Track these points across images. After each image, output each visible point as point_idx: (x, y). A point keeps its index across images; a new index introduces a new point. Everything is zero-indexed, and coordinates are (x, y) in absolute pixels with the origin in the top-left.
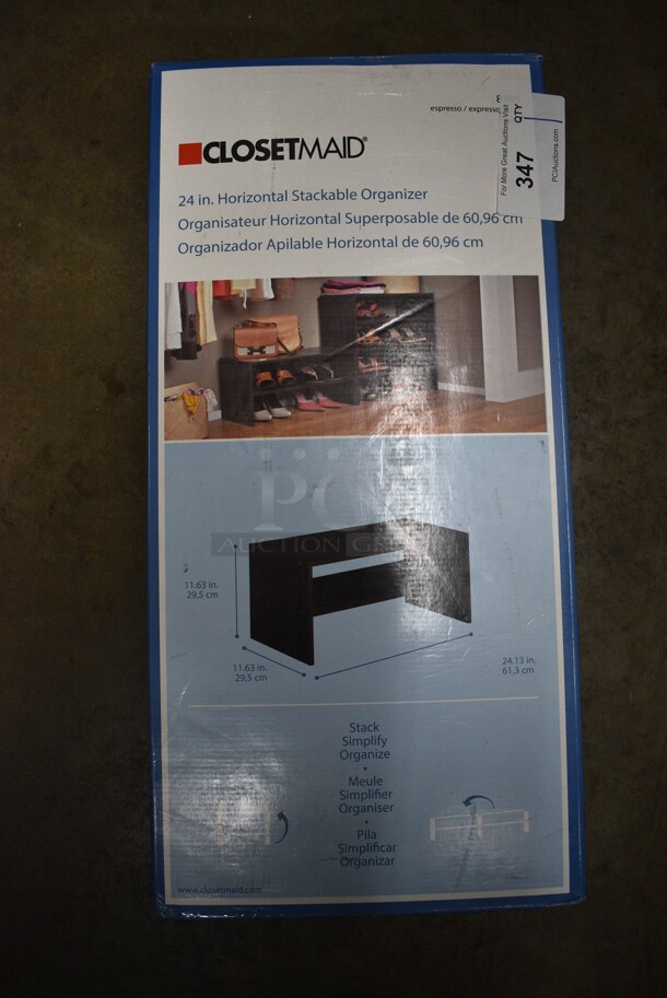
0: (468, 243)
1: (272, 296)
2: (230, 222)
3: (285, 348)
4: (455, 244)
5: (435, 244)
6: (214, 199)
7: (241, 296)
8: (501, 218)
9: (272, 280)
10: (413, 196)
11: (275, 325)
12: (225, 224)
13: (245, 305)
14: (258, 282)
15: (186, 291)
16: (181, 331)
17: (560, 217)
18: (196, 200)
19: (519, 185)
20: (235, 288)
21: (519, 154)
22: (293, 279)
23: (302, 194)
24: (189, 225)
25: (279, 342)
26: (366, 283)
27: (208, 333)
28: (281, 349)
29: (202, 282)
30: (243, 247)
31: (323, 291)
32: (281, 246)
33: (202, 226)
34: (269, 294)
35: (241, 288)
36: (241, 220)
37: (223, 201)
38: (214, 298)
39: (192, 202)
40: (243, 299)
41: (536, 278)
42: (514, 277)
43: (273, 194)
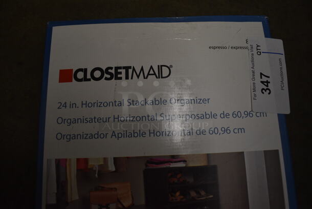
0: (236, 131)
1: (114, 169)
2: (88, 120)
3: (122, 205)
4: (228, 131)
5: (216, 132)
6: (79, 104)
7: (94, 169)
8: (254, 114)
9: (114, 158)
10: (201, 102)
11: (116, 189)
12: (85, 121)
13: (96, 175)
14: (105, 160)
15: (60, 164)
16: (56, 192)
17: (288, 112)
18: (68, 105)
19: (263, 93)
20: (90, 163)
21: (261, 74)
22: (127, 158)
23: (133, 101)
24: (63, 121)
25: (119, 201)
26: (175, 160)
27: (74, 194)
28: (120, 206)
29: (70, 159)
30: (96, 136)
31: (146, 166)
32: (120, 135)
33: (71, 122)
34: (112, 168)
35: (93, 164)
36: (95, 118)
37: (84, 106)
38: (77, 170)
39: (66, 106)
40: (95, 171)
41: (277, 151)
42: (264, 151)
43: (115, 102)
